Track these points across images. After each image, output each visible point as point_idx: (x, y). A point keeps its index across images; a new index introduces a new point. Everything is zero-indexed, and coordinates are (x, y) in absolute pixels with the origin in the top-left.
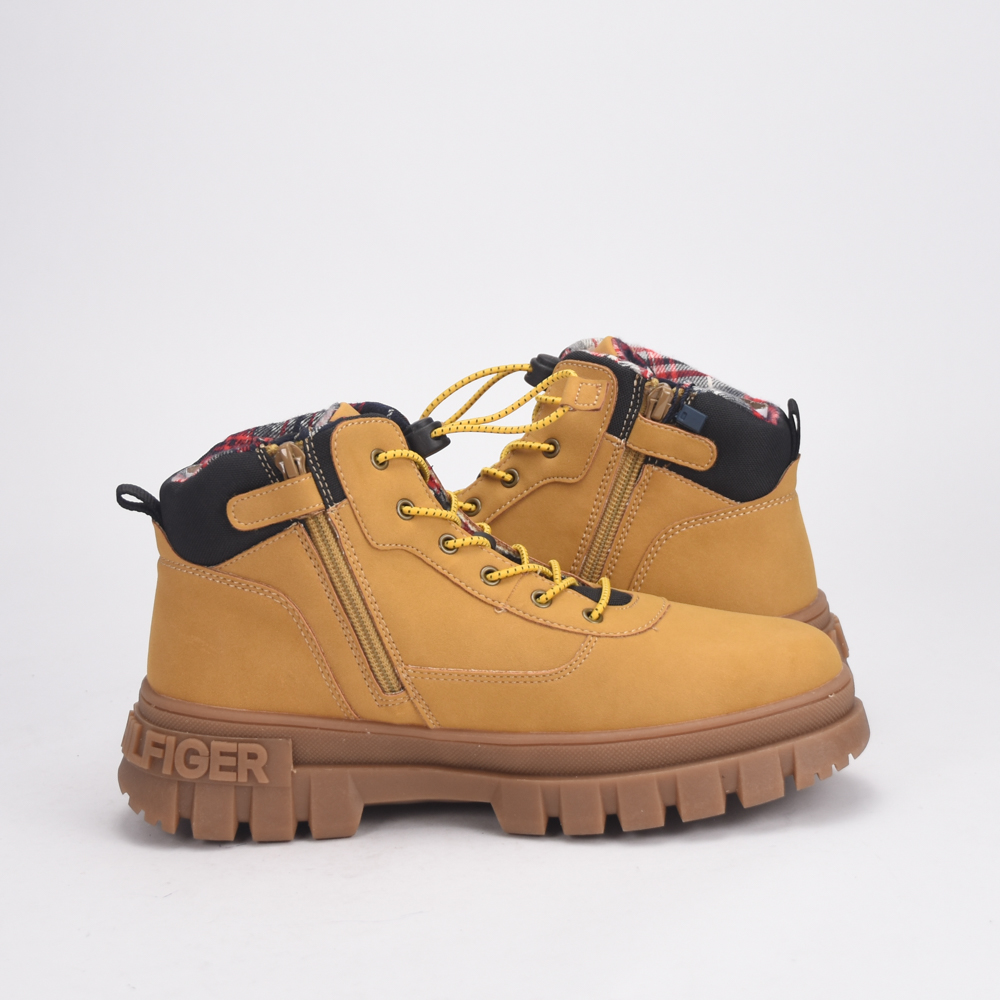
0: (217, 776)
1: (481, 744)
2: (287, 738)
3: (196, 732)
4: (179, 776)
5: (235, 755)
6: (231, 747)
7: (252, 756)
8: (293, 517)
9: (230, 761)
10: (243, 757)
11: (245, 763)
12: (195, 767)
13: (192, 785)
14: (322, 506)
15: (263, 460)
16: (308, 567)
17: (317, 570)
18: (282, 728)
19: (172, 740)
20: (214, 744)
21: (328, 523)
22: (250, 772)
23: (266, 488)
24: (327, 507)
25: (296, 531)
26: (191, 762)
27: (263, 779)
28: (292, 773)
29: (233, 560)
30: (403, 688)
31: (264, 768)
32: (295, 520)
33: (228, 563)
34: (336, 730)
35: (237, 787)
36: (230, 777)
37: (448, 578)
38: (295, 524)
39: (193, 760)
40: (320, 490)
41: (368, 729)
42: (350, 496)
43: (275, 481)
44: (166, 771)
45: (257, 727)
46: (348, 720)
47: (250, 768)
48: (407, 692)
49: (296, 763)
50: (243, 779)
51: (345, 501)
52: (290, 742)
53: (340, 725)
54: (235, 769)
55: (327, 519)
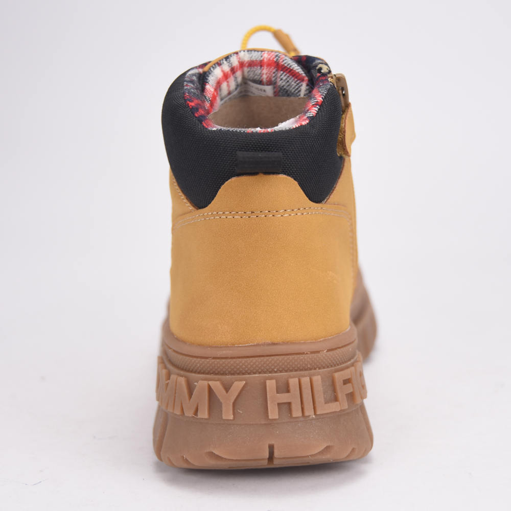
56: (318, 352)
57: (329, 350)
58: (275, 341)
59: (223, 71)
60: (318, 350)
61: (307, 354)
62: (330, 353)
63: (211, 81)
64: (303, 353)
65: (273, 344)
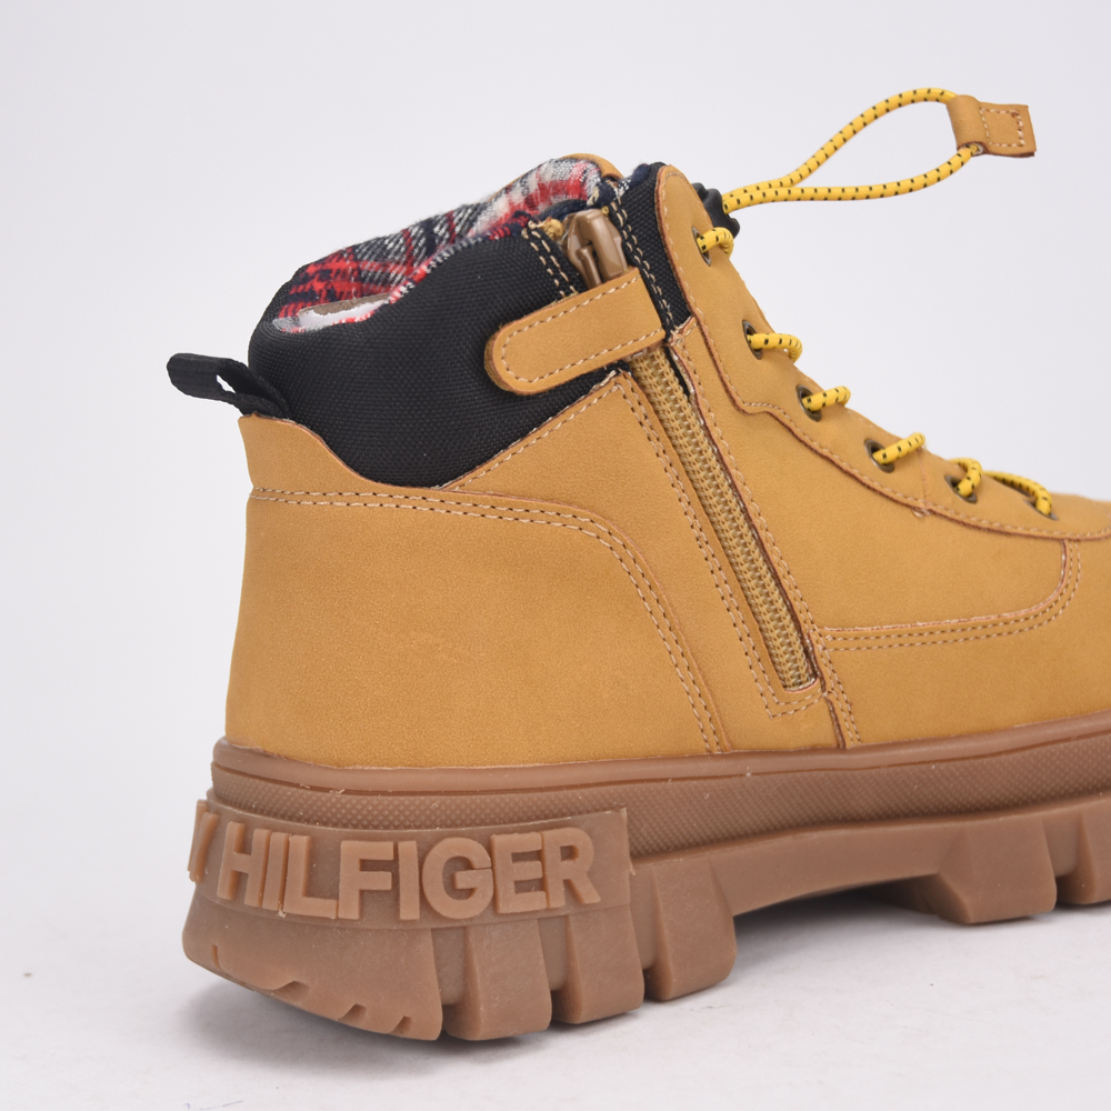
0: (513, 903)
1: (935, 762)
2: (616, 808)
3: (454, 825)
4: (437, 916)
5: (538, 855)
6: (531, 841)
7: (569, 853)
8: (610, 361)
9: (531, 870)
10: (552, 855)
11: (560, 869)
12: (470, 892)
13: (463, 929)
14: (662, 334)
15: (542, 251)
16: (648, 459)
17: (663, 460)
18: (612, 788)
19: (409, 849)
20: (498, 840)
21: (673, 365)
22: (568, 884)
23: (554, 306)
24: (668, 335)
25: (616, 388)
26: (461, 885)
27: (590, 895)
28: (631, 875)
29: (494, 464)
30: (815, 673)
31: (590, 874)
32: (611, 367)
33: (481, 472)
34: (699, 778)
35: (545, 919)
36: (535, 901)
37: (832, 462)
38: (613, 373)
39: (464, 879)
40: (655, 299)
41: (749, 767)
42: (698, 311)
43: (568, 293)
44: (410, 910)
45: (570, 793)
46: (710, 755)
47: (566, 878)
48: (822, 679)
49: (638, 855)
50: (559, 901)
51: (691, 321)
52: (624, 813)
53: (706, 767)
54: (541, 884)
55: (669, 357)
56: (326, 790)
57: (347, 792)
58: (270, 749)
59: (511, 204)
60: (326, 786)
61: (303, 788)
62: (349, 797)
63: (479, 223)
64: (297, 786)
65: (266, 755)
